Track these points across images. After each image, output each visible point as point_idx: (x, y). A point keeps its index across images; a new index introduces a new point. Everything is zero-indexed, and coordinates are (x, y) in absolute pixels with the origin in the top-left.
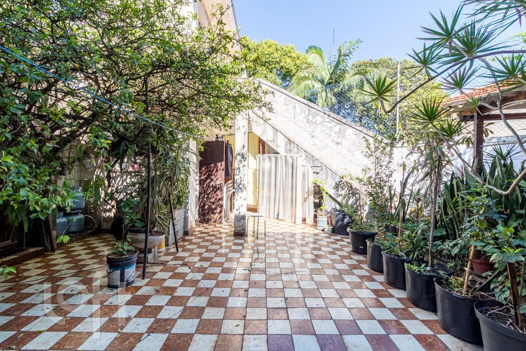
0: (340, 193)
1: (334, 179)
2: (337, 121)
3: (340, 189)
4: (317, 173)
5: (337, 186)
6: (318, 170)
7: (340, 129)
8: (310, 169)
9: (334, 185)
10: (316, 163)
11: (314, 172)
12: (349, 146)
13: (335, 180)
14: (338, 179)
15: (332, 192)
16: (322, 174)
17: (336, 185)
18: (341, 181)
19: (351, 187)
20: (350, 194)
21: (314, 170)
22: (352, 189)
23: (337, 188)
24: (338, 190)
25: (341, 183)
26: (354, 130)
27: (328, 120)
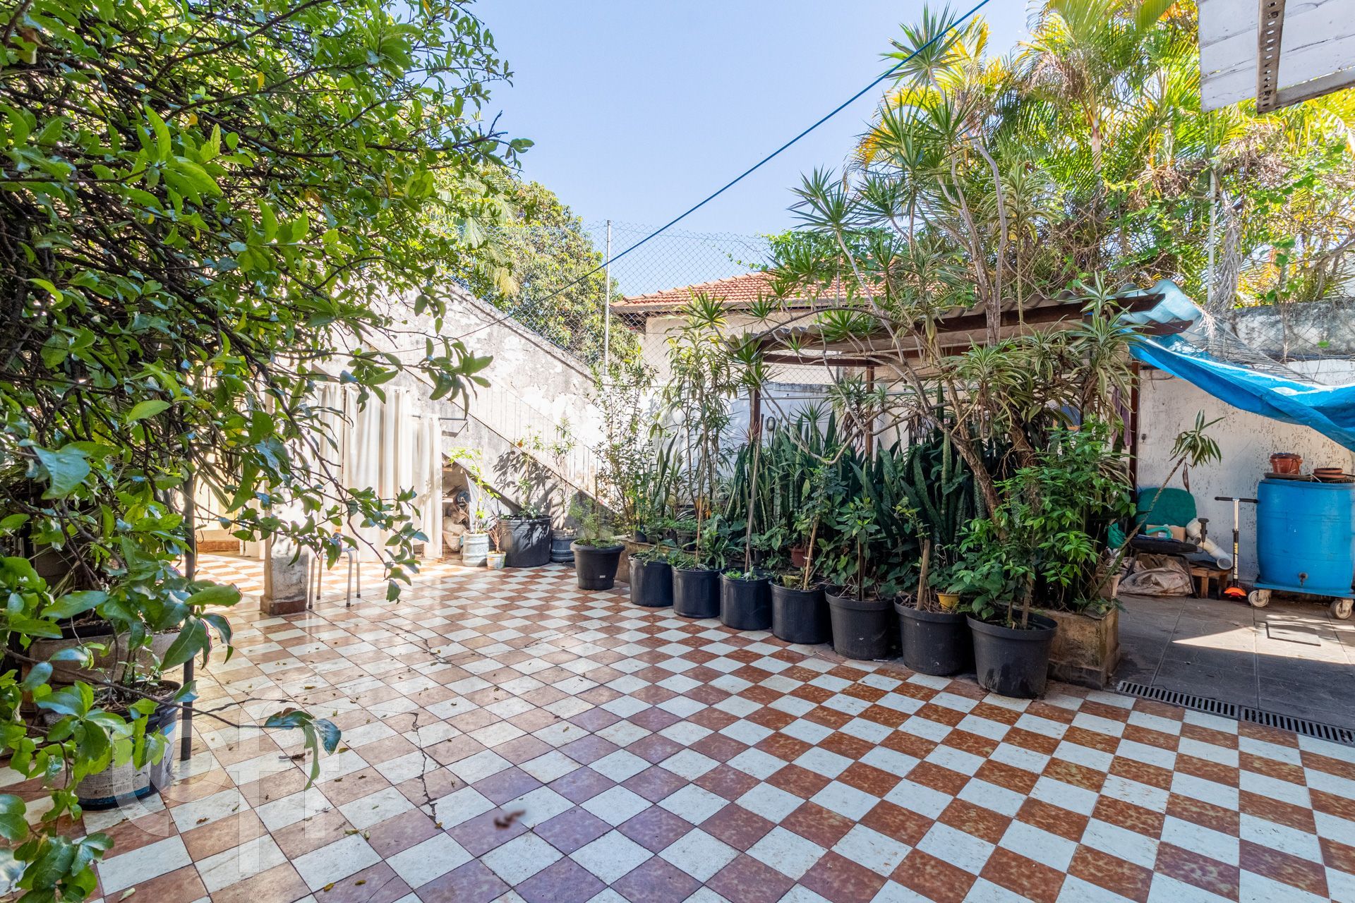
0: (509, 479)
1: (496, 448)
2: (482, 315)
3: (510, 470)
4: (454, 435)
5: (503, 465)
6: (456, 427)
7: (490, 335)
8: (436, 423)
9: (496, 461)
10: (449, 410)
11: (444, 432)
12: (510, 375)
13: (497, 450)
14: (504, 449)
15: (490, 477)
16: (466, 438)
17: (501, 460)
18: (513, 453)
19: (535, 464)
20: (532, 479)
21: (444, 428)
22: (537, 468)
23: (502, 467)
24: (504, 473)
25: (512, 457)
26: (523, 341)
27: (460, 308)
